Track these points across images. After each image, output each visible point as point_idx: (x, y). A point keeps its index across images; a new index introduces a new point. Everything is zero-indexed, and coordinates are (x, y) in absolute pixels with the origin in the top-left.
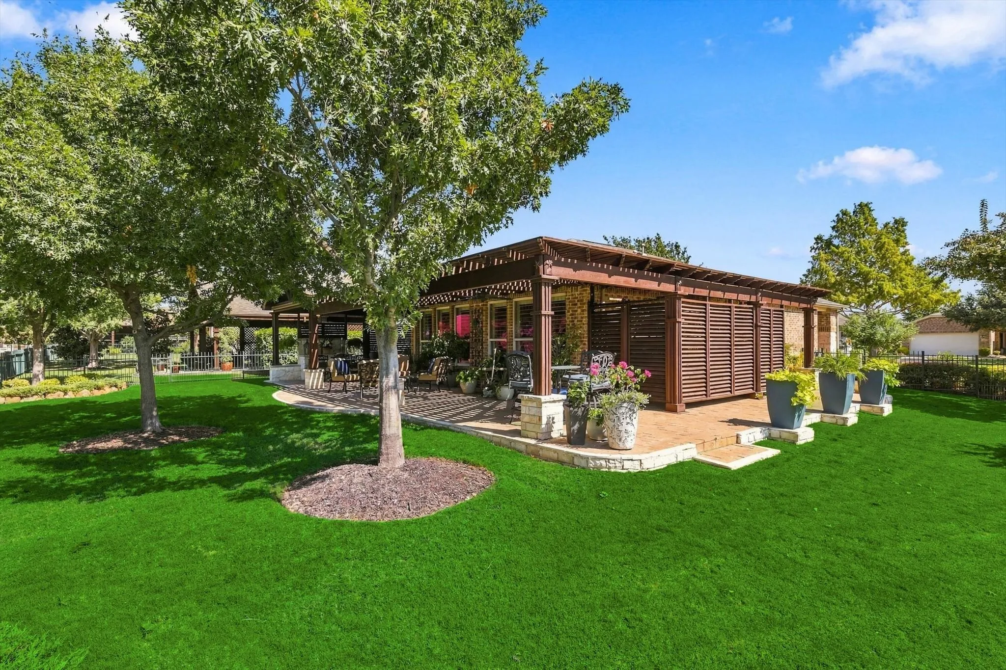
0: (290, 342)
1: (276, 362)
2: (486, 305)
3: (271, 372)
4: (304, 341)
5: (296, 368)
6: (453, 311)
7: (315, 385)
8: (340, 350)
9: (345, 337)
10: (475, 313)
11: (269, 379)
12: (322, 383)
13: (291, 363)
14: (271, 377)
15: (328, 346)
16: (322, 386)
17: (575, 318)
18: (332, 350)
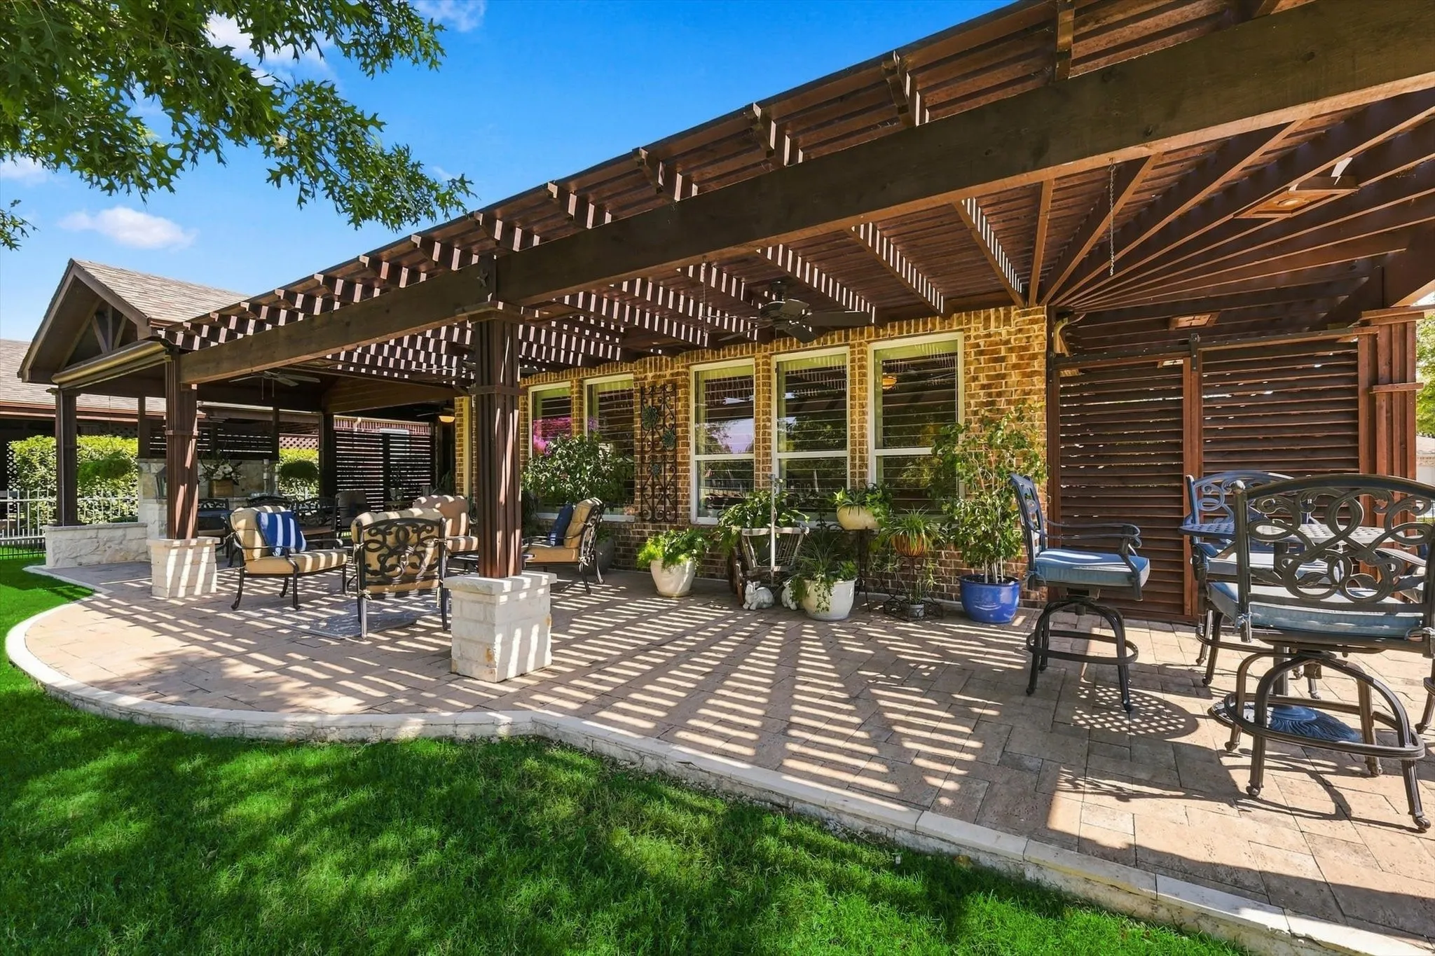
0: (115, 468)
1: (67, 515)
2: (687, 374)
3: (49, 545)
4: (156, 467)
5: (133, 533)
6: (581, 392)
7: (184, 582)
8: (260, 488)
9: (275, 457)
10: (652, 394)
11: (42, 561)
12: (208, 575)
13: (123, 519)
14: (49, 555)
15: (226, 479)
16: (207, 583)
17: (999, 395)
18: (238, 489)
